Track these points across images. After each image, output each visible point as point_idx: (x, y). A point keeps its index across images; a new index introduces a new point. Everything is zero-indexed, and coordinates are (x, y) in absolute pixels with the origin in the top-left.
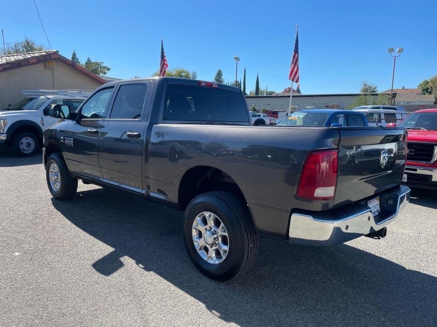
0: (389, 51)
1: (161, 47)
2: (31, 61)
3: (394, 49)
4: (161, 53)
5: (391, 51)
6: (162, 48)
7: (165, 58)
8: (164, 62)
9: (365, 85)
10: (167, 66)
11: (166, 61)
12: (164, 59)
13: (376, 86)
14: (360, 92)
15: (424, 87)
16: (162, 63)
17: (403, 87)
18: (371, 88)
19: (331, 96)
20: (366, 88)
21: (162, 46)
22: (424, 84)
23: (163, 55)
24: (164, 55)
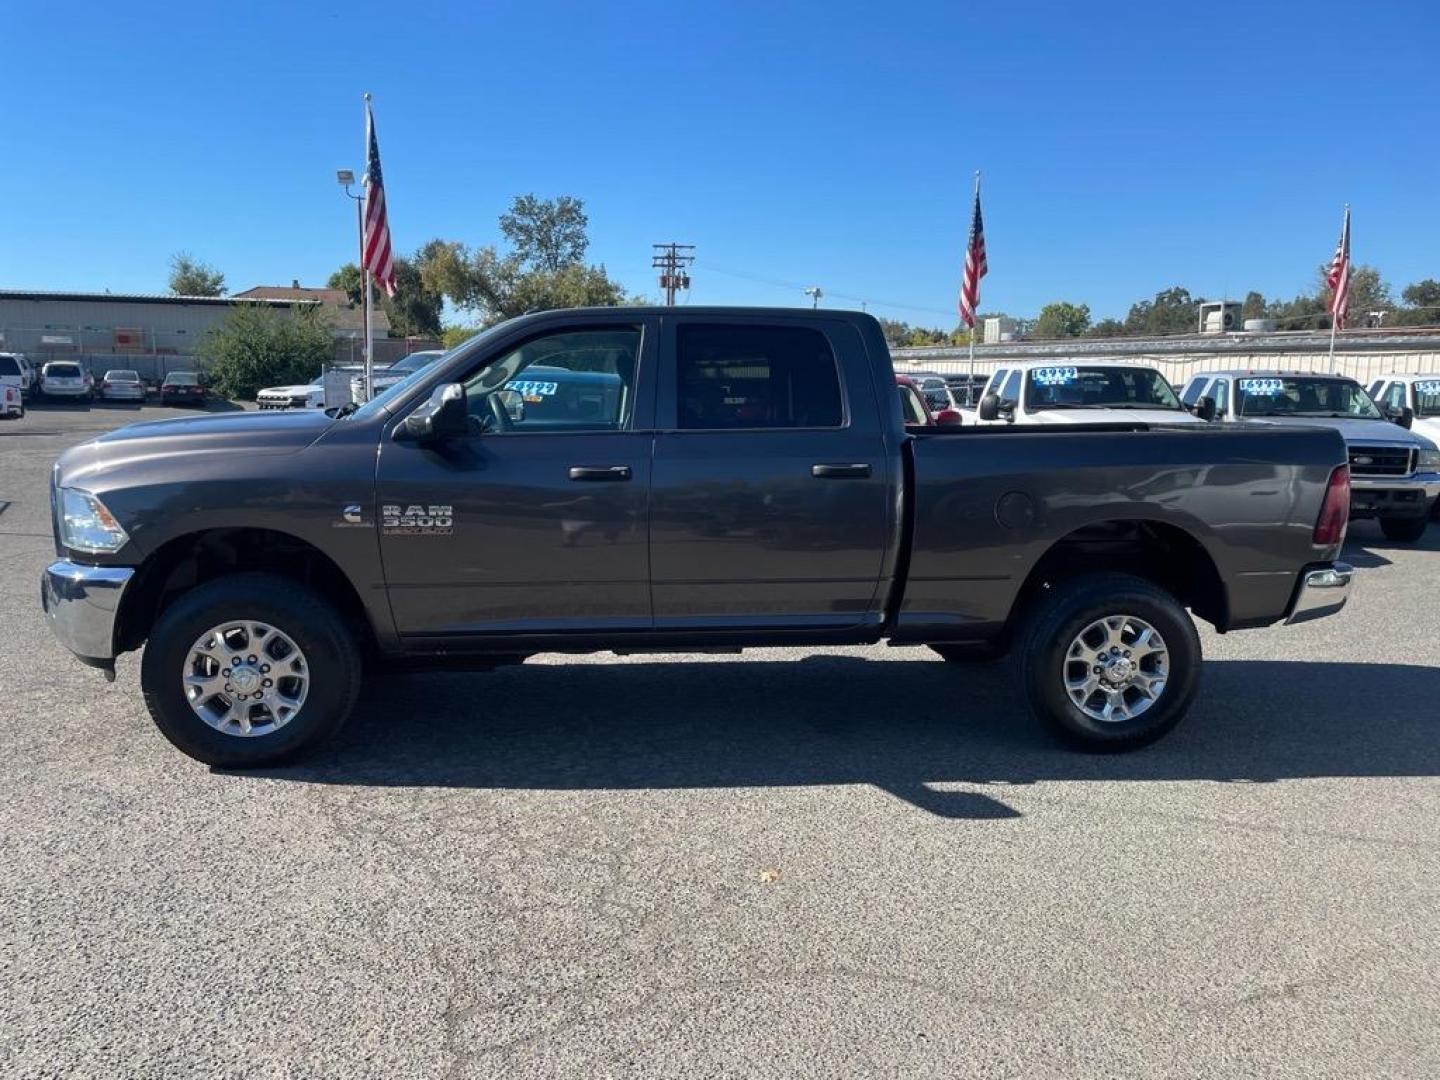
0: (340, 178)
3: (355, 177)
5: (345, 178)
9: (186, 268)
13: (221, 274)
14: (171, 290)
15: (349, 285)
17: (296, 282)
18: (205, 279)
19: (105, 301)
20: (188, 278)
22: (347, 277)
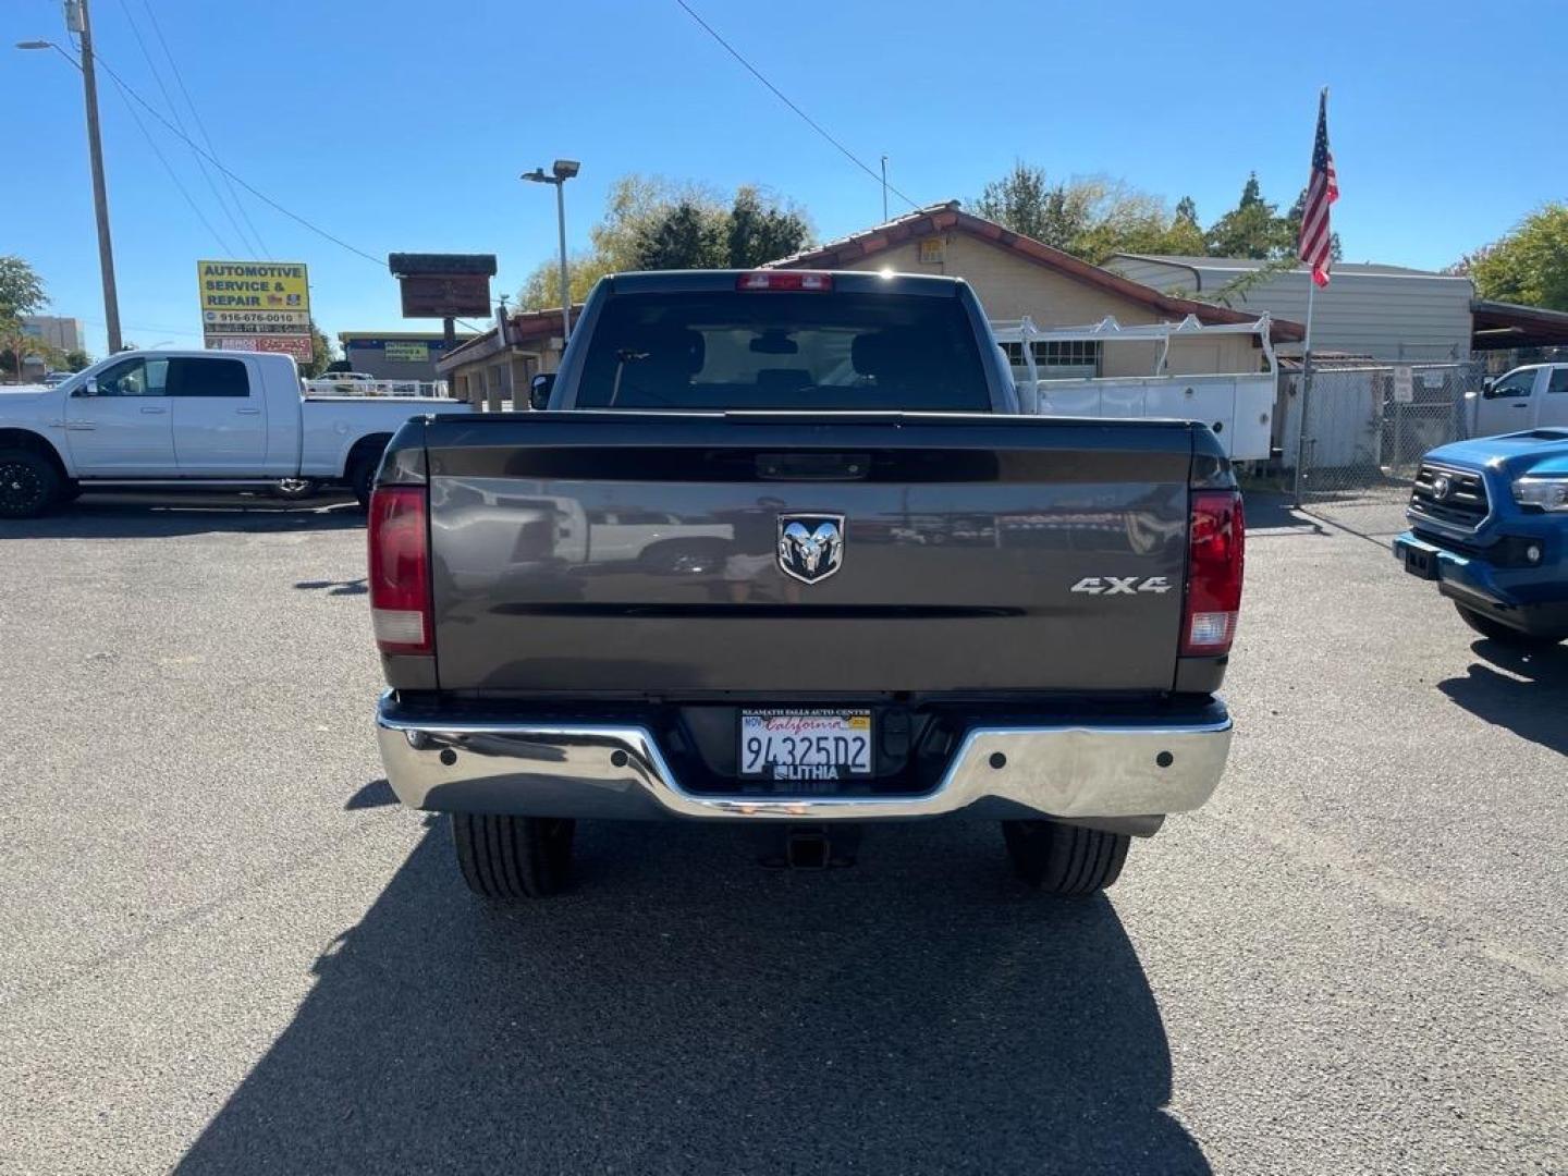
1: (1316, 121)
2: (868, 246)
4: (1317, 146)
6: (1322, 125)
7: (1329, 163)
8: (1326, 180)
10: (1335, 192)
11: (1333, 175)
12: (1326, 168)
16: (1318, 183)
21: (1323, 115)
23: (1325, 151)
24: (1329, 151)
